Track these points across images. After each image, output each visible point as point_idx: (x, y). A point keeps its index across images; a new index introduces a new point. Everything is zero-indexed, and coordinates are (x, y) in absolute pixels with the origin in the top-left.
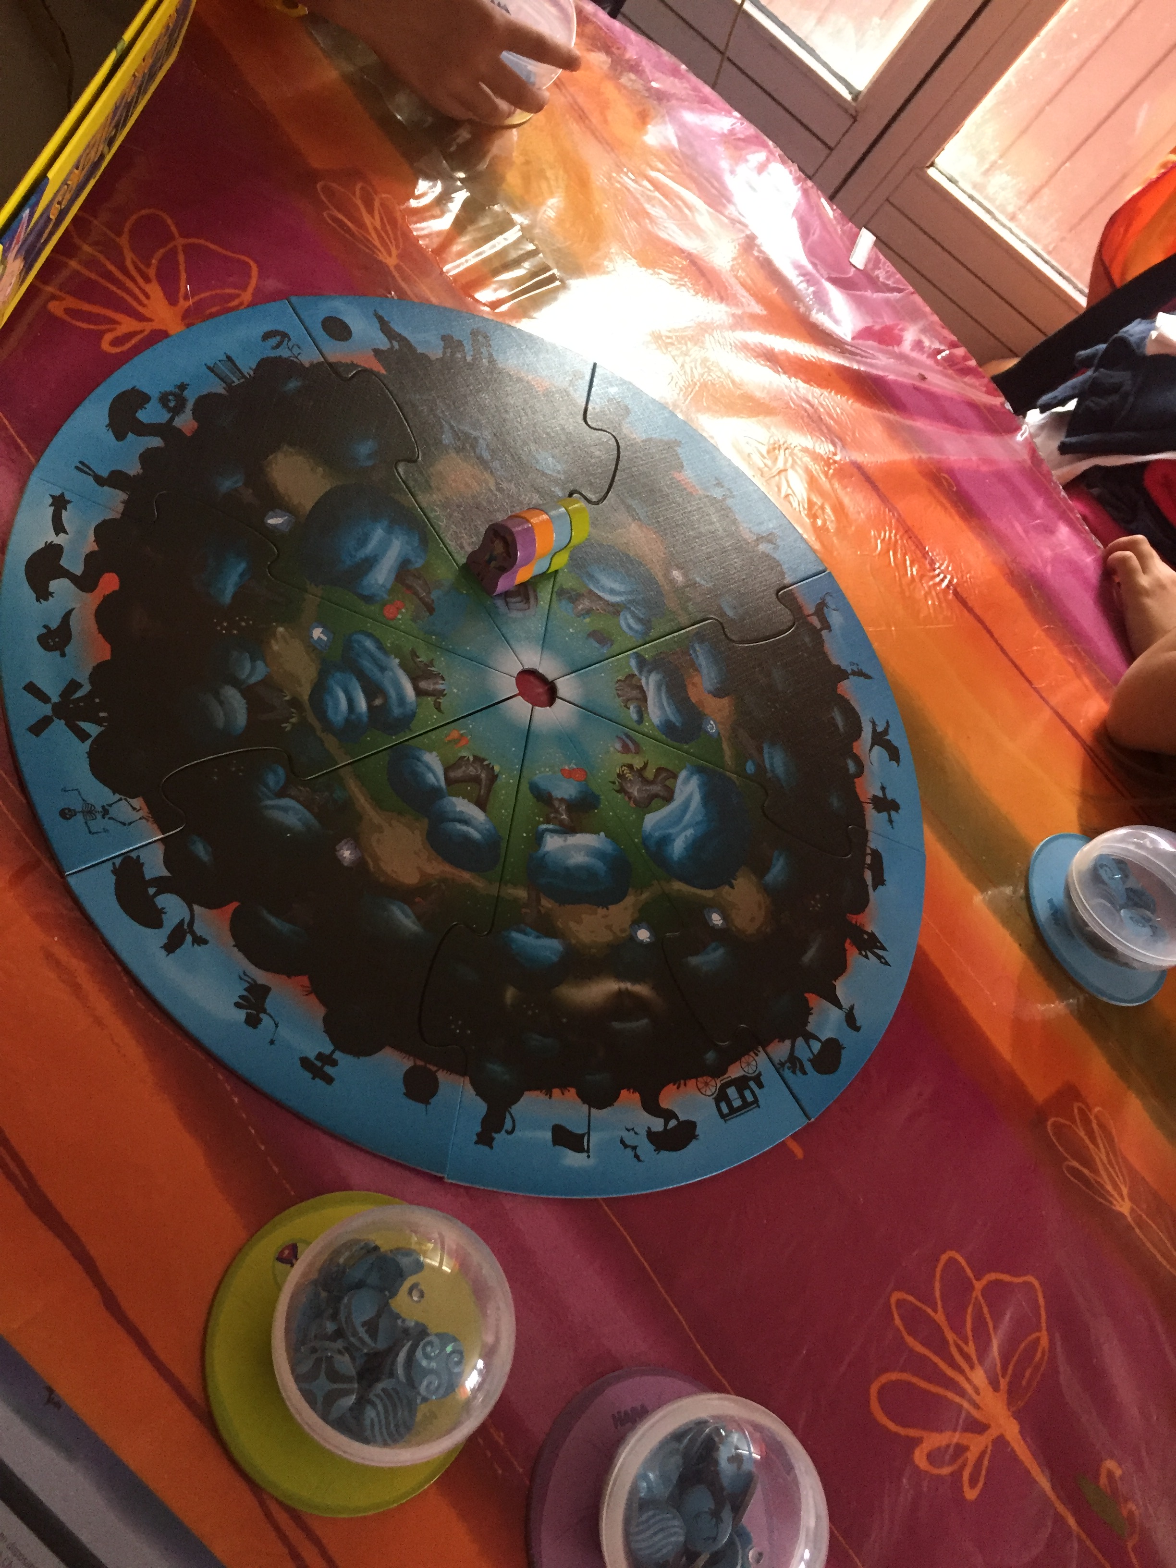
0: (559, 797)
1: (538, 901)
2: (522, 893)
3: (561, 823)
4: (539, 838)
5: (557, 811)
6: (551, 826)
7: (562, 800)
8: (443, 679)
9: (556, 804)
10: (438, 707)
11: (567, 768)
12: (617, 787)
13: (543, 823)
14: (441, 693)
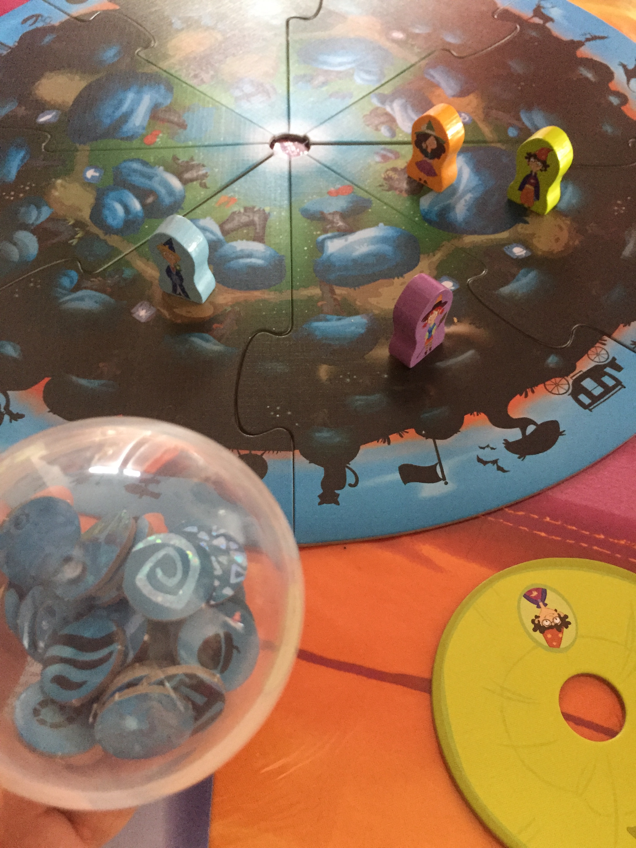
0: (331, 211)
1: (333, 292)
2: (316, 291)
3: (339, 229)
4: (321, 247)
5: (332, 222)
6: (329, 235)
7: (334, 214)
8: (203, 166)
9: (330, 217)
10: (204, 186)
11: (332, 189)
12: (386, 187)
13: (321, 234)
14: (205, 176)
